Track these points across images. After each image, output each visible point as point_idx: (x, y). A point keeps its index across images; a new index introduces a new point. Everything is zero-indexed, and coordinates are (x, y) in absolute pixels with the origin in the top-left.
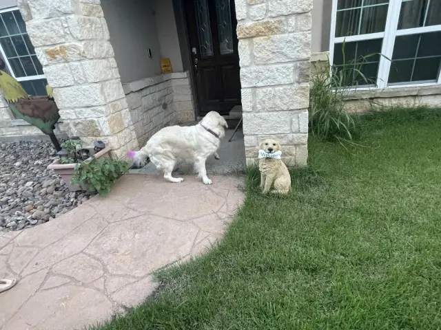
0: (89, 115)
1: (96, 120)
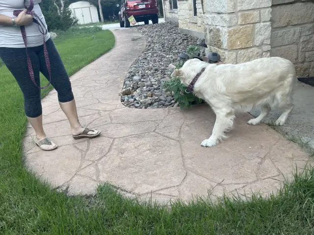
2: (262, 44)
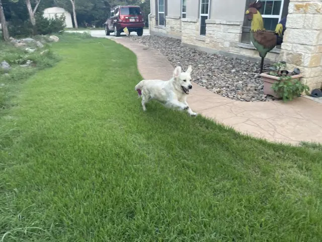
0: (300, 50)
1: (303, 54)
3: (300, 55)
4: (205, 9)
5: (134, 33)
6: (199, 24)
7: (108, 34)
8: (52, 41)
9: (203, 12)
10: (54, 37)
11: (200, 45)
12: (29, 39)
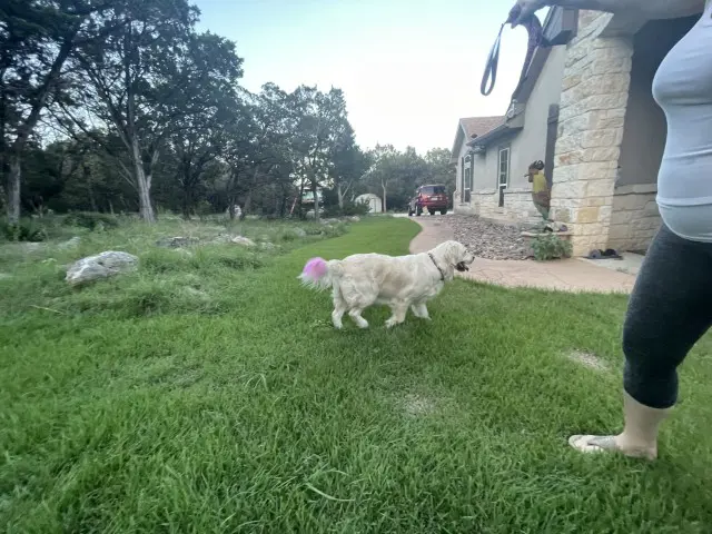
0: (567, 204)
1: (570, 209)
2: (603, 221)
3: (567, 210)
4: (503, 179)
5: (438, 213)
6: (498, 195)
7: (411, 215)
8: (354, 222)
9: (502, 182)
10: (356, 218)
11: (497, 217)
12: (334, 219)
